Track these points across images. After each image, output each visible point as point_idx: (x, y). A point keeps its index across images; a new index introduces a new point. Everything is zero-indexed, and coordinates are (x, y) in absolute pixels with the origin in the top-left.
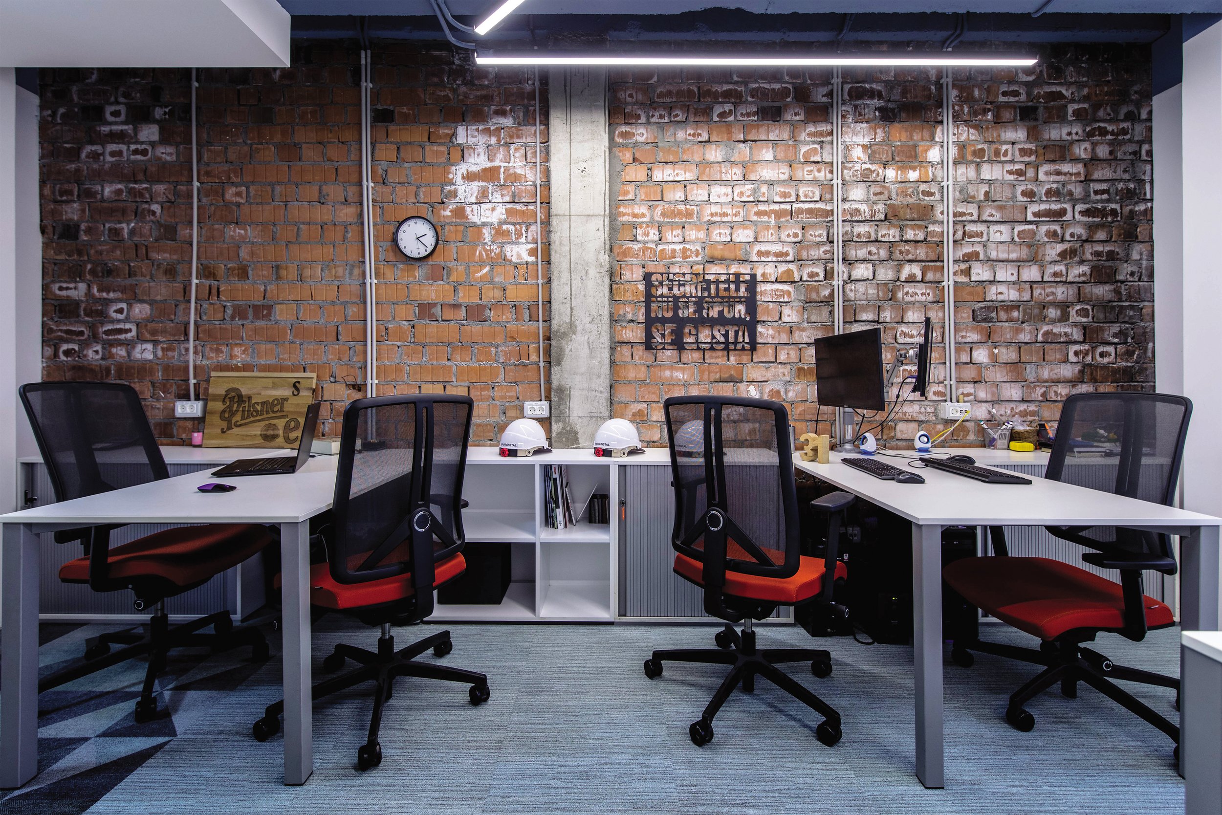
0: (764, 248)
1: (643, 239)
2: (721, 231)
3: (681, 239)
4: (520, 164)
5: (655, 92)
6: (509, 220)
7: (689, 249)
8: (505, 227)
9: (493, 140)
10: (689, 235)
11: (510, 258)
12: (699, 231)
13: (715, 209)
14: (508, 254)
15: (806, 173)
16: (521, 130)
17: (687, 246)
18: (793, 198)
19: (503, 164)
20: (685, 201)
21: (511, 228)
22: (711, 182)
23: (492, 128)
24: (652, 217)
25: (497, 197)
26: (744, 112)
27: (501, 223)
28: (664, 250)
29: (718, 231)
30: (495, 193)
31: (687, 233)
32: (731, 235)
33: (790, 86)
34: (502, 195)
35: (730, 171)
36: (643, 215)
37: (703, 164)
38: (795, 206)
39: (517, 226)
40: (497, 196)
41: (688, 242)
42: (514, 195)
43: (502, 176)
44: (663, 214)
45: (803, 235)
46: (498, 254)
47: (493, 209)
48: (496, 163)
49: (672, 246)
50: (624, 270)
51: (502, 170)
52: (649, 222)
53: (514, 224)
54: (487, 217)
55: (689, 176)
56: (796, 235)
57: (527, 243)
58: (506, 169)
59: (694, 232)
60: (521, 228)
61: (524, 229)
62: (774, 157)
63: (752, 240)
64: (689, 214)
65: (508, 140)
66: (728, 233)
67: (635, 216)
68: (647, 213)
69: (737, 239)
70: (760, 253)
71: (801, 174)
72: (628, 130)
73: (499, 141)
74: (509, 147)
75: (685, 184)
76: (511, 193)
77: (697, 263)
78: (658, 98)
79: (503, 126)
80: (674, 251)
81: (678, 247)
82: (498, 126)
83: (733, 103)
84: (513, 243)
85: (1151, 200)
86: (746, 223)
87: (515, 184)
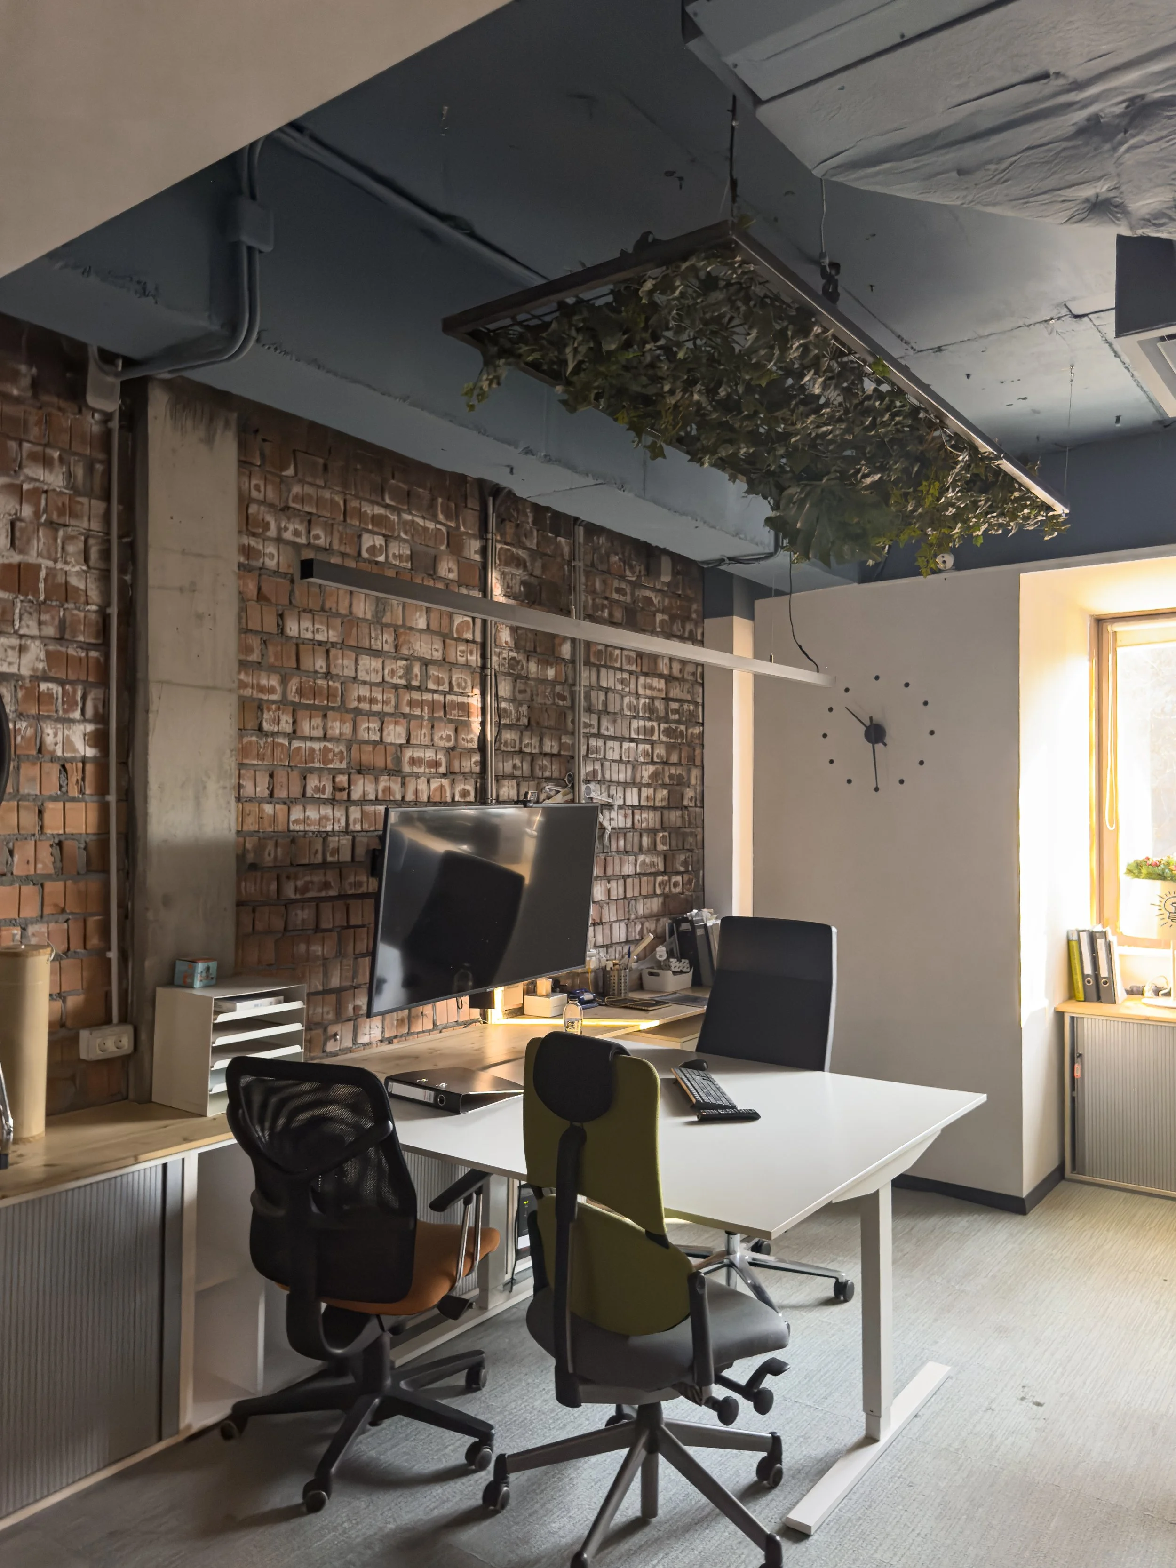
0: (418, 754)
1: (271, 729)
2: (371, 725)
3: (319, 733)
4: (77, 568)
5: (289, 491)
6: (52, 674)
7: (330, 750)
8: (43, 686)
9: (27, 511)
10: (332, 728)
11: (51, 748)
12: (345, 723)
13: (364, 691)
14: (49, 740)
15: (459, 653)
16: (79, 503)
17: (330, 745)
18: (446, 687)
19: (46, 563)
20: (328, 675)
21: (55, 688)
22: (360, 650)
23: (26, 487)
24: (284, 694)
25: (30, 627)
26: (397, 554)
27: (38, 678)
28: (300, 748)
29: (367, 725)
30: (26, 617)
31: (330, 724)
32: (381, 730)
33: (444, 529)
34: (40, 623)
35: (380, 637)
36: (272, 690)
37: (350, 621)
38: (449, 697)
39: (67, 687)
40: (30, 623)
41: (330, 740)
42: (62, 626)
43: (41, 586)
44: (300, 692)
45: (456, 739)
46: (30, 738)
47: (22, 649)
48: (32, 558)
49: (309, 744)
50: (244, 779)
51: (43, 574)
52: (281, 702)
53: (62, 683)
54: (10, 664)
55: (333, 636)
56: (448, 738)
57: (84, 720)
58: (51, 573)
59: (338, 723)
60: (75, 692)
61: (79, 694)
62: (428, 625)
63: (403, 741)
64: (330, 694)
65: (55, 517)
66: (377, 729)
67: (261, 689)
68: (278, 688)
69: (389, 739)
70: (413, 761)
71: (454, 654)
72: (253, 543)
73: (37, 514)
74: (57, 530)
75: (327, 648)
76: (57, 622)
77: (340, 772)
78: (293, 502)
79: (45, 488)
80: (312, 750)
81: (317, 746)
82: (37, 484)
83: (384, 536)
84: (59, 720)
85: (703, 724)
86: (398, 715)
87: (66, 606)
